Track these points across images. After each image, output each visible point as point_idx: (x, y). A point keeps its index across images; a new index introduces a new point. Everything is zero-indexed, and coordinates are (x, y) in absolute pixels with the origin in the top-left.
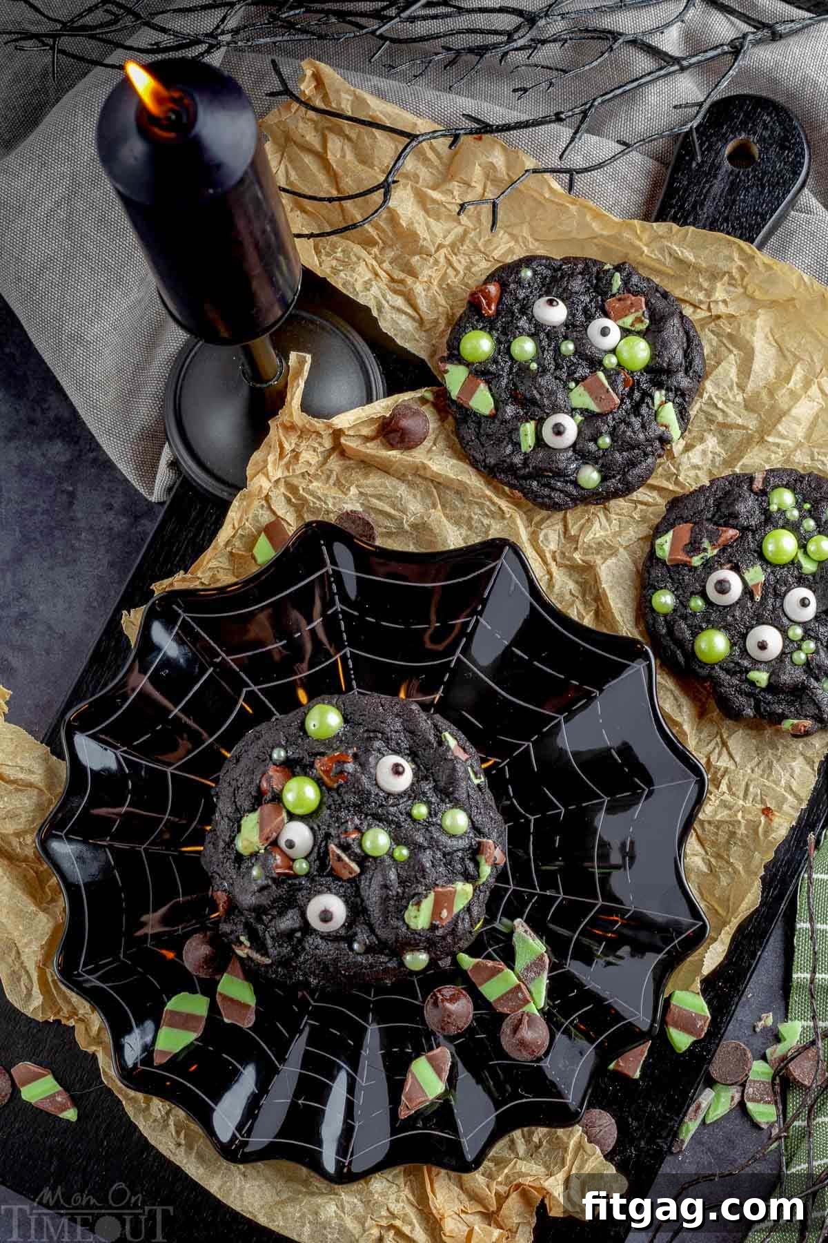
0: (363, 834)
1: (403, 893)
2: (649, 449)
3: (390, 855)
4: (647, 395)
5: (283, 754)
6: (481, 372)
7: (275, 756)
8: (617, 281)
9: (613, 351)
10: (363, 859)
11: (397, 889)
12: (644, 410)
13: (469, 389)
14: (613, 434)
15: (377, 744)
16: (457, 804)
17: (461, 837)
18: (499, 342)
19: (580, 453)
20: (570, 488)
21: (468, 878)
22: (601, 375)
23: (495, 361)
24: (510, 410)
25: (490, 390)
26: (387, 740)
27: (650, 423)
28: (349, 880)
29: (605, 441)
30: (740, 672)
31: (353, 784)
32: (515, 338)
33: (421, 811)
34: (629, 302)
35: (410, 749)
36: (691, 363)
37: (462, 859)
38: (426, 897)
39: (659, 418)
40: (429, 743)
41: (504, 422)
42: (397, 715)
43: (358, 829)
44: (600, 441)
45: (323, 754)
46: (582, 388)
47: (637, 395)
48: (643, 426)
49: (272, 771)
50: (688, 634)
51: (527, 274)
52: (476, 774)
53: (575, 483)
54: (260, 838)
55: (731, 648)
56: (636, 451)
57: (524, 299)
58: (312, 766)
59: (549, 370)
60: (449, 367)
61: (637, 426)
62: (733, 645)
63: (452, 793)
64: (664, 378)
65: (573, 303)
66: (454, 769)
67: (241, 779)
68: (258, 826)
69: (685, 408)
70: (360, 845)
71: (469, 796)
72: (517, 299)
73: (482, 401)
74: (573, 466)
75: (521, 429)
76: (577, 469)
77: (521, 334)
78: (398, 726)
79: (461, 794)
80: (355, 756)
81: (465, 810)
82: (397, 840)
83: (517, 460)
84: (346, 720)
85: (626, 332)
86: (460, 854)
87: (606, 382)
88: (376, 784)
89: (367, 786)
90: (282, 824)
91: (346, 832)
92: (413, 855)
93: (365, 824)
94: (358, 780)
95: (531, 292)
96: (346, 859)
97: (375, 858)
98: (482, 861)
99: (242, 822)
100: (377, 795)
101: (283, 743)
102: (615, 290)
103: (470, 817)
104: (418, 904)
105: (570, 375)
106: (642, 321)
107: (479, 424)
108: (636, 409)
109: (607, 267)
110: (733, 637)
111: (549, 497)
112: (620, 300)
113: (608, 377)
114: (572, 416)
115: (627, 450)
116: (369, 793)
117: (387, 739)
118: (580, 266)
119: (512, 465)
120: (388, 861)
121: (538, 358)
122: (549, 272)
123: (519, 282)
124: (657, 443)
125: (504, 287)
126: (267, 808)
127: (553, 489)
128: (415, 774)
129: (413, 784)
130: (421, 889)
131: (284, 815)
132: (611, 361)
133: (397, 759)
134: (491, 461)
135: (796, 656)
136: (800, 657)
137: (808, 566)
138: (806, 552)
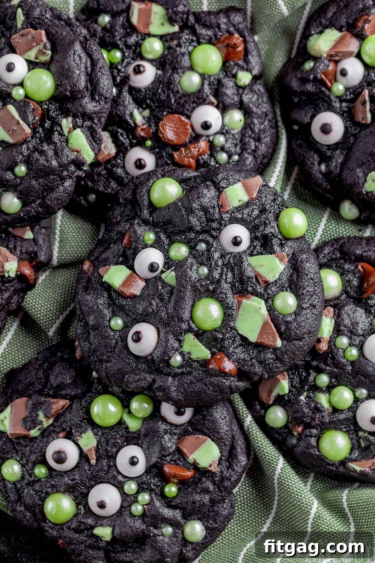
2: (65, 173)
4: (56, 123)
8: (20, 16)
9: (21, 84)
12: (56, 137)
14: (28, 163)
22: (11, 108)
27: (62, 150)
29: (21, 170)
30: (87, 529)
34: (31, 36)
39: (69, 145)
44: (16, 170)
47: (47, 124)
48: (56, 153)
55: (77, 507)
56: (51, 177)
61: (50, 153)
62: (78, 504)
64: (69, 105)
85: (33, 65)
87: (15, 114)
102: (19, 26)
106: (44, 53)
108: (48, 139)
110: (77, 498)
112: (24, 35)
113: (17, 109)
115: (43, 177)
124: (72, 168)
132: (19, 94)
135: (133, 508)
136: (137, 509)
137: (133, 425)
138: (130, 412)
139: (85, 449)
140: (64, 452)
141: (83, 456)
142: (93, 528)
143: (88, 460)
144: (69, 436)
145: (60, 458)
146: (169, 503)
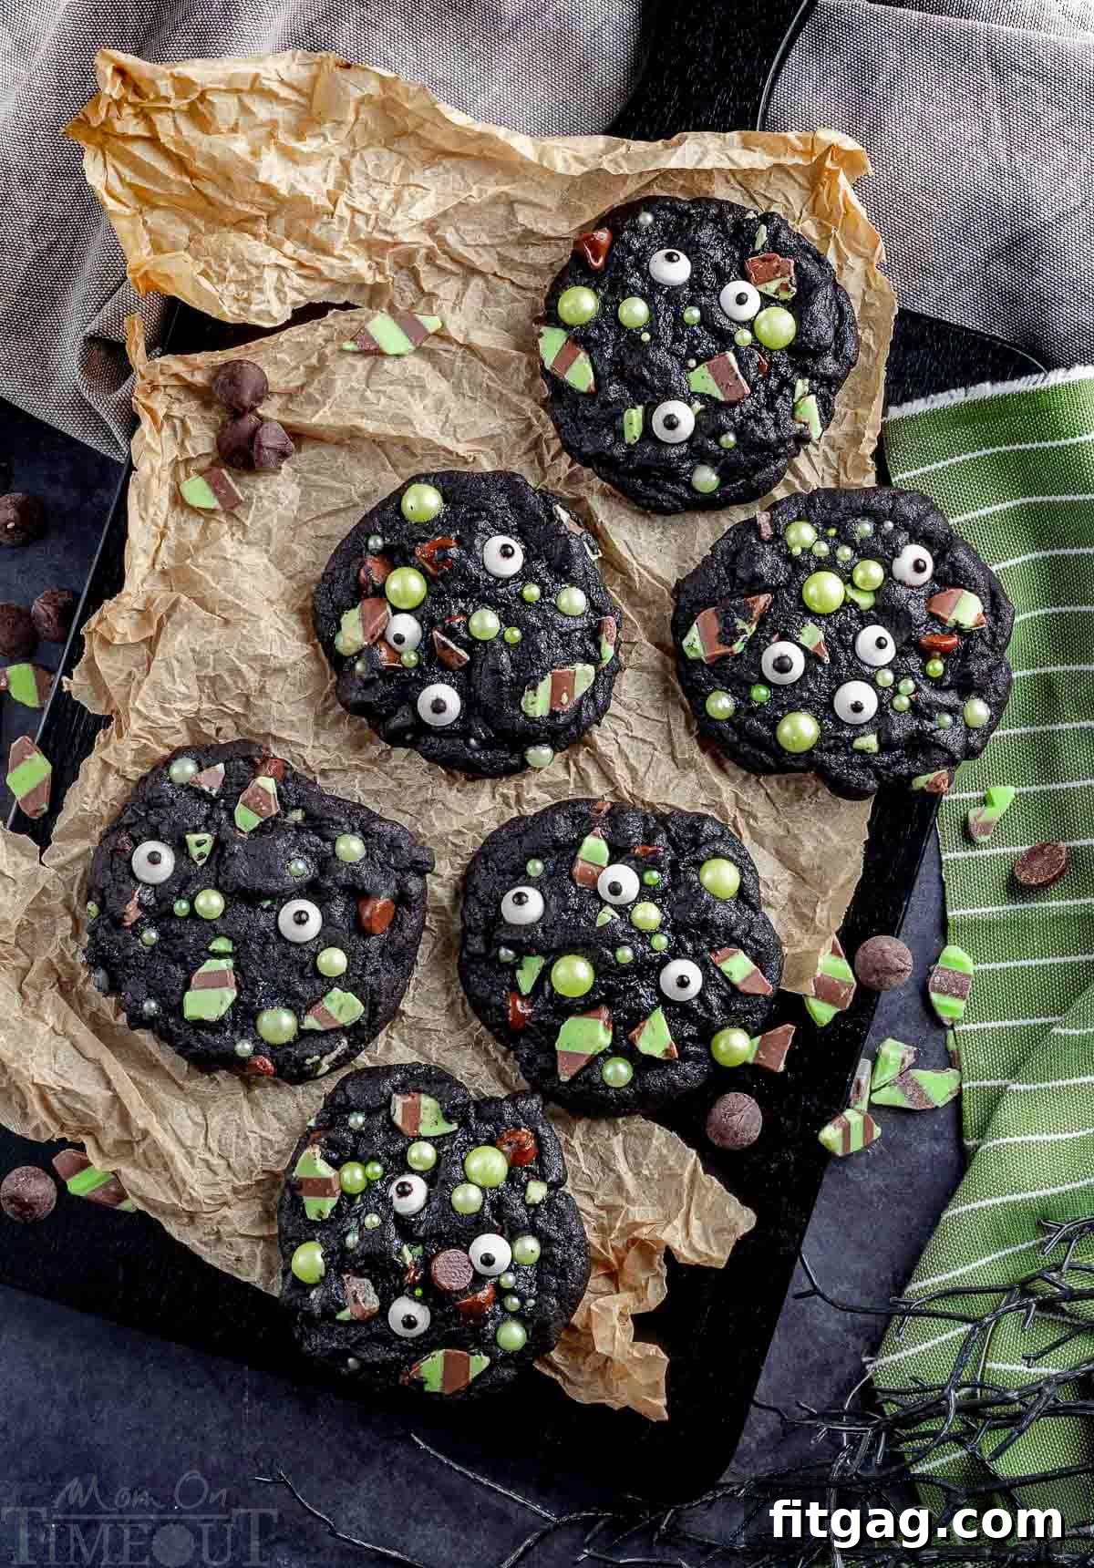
0: (469, 618)
1: (518, 676)
2: (780, 450)
3: (501, 637)
4: (787, 383)
5: (380, 542)
6: (581, 338)
7: (371, 543)
8: (762, 235)
9: (750, 325)
10: (471, 644)
11: (508, 675)
12: (779, 403)
13: (565, 359)
14: (740, 432)
15: (482, 524)
16: (573, 582)
17: (579, 617)
18: (604, 302)
19: (697, 451)
20: (681, 490)
21: (589, 659)
22: (731, 356)
23: (598, 326)
24: (614, 390)
25: (592, 360)
26: (493, 519)
27: (785, 419)
28: (460, 669)
29: (729, 439)
30: (844, 744)
31: (459, 571)
32: (624, 298)
33: (532, 592)
34: (775, 264)
35: (518, 526)
36: (842, 346)
37: (582, 640)
38: (543, 679)
39: (797, 413)
40: (538, 518)
41: (606, 404)
42: (501, 490)
43: (462, 612)
44: (723, 439)
45: (424, 540)
46: (706, 369)
47: (773, 381)
48: (775, 424)
49: (371, 562)
50: (765, 731)
51: (647, 218)
52: (592, 549)
53: (689, 486)
54: (365, 635)
56: (764, 453)
57: (639, 250)
58: (413, 553)
59: (663, 345)
60: (544, 329)
61: (768, 423)
62: (822, 719)
63: (569, 571)
64: (809, 362)
65: (700, 258)
66: (568, 546)
67: (337, 574)
68: (361, 625)
69: (829, 401)
70: (467, 629)
71: (586, 573)
72: (630, 252)
73: (581, 375)
74: (687, 465)
75: (626, 414)
76: (691, 470)
77: (632, 295)
78: (504, 502)
79: (577, 572)
80: (459, 540)
81: (582, 589)
82: (506, 621)
83: (619, 451)
84: (446, 499)
85: (767, 301)
86: (578, 634)
87: (735, 365)
88: (485, 569)
89: (475, 572)
90: (387, 621)
91: (450, 616)
92: (525, 635)
93: (471, 605)
94: (464, 566)
95: (650, 241)
96: (453, 646)
97: (485, 642)
98: (604, 641)
99: (342, 620)
100: (486, 580)
101: (379, 529)
102: (758, 246)
103: (588, 597)
104: (534, 688)
105: (691, 352)
106: (788, 290)
107: (576, 404)
108: (769, 402)
109: (751, 216)
110: (818, 712)
111: (656, 499)
112: (764, 260)
113: (739, 360)
114: (690, 404)
115: (754, 452)
116: (478, 579)
117: (493, 517)
118: (713, 211)
119: (613, 459)
120: (498, 645)
121: (651, 326)
122: (674, 218)
123: (635, 229)
124: (791, 443)
125: (616, 234)
126: (368, 604)
127: (660, 491)
128: (526, 555)
129: (524, 565)
130: (537, 672)
131: (389, 609)
132: (744, 337)
133: (505, 540)
134: (588, 448)
135: (896, 702)
136: (902, 702)
137: (866, 601)
138: (854, 587)
139: (811, 647)
140: (786, 657)
141: (811, 657)
142: (851, 741)
143: (819, 661)
144: (785, 637)
145: (782, 665)
146: (938, 685)
